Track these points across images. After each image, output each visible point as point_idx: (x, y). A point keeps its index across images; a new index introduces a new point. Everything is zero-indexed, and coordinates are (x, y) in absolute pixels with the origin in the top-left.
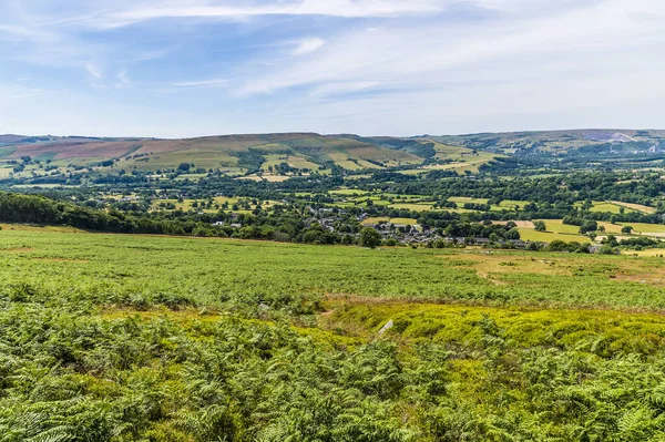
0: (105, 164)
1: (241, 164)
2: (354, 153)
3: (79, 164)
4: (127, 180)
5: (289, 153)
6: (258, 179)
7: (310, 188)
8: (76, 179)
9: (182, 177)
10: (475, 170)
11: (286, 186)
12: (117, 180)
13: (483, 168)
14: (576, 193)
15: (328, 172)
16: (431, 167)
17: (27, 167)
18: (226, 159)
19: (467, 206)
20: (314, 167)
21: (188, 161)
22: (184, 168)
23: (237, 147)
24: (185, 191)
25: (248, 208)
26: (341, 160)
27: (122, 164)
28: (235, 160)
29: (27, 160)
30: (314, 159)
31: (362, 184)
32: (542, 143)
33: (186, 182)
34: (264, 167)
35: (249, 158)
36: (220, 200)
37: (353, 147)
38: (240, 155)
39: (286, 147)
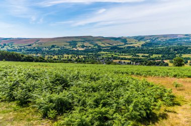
0: (29, 45)
1: (70, 45)
2: (103, 42)
3: (21, 46)
4: (36, 50)
5: (84, 42)
6: (76, 49)
7: (92, 52)
8: (20, 50)
9: (53, 49)
10: (140, 46)
11: (85, 51)
12: (33, 50)
13: (142, 45)
14: (176, 52)
15: (96, 47)
16: (127, 45)
17: (5, 47)
18: (66, 44)
19: (143, 56)
20: (92, 46)
21: (54, 44)
22: (53, 46)
23: (69, 40)
24: (54, 53)
25: (75, 58)
26: (100, 44)
27: (34, 45)
28: (68, 44)
29: (5, 45)
30: (91, 43)
31: (108, 50)
32: (158, 38)
33: (54, 50)
34: (77, 46)
35: (72, 43)
36: (66, 55)
37: (103, 40)
38: (69, 42)
39: (83, 40)
